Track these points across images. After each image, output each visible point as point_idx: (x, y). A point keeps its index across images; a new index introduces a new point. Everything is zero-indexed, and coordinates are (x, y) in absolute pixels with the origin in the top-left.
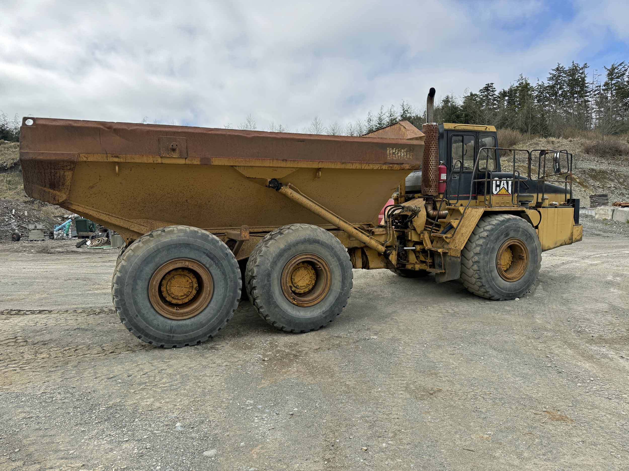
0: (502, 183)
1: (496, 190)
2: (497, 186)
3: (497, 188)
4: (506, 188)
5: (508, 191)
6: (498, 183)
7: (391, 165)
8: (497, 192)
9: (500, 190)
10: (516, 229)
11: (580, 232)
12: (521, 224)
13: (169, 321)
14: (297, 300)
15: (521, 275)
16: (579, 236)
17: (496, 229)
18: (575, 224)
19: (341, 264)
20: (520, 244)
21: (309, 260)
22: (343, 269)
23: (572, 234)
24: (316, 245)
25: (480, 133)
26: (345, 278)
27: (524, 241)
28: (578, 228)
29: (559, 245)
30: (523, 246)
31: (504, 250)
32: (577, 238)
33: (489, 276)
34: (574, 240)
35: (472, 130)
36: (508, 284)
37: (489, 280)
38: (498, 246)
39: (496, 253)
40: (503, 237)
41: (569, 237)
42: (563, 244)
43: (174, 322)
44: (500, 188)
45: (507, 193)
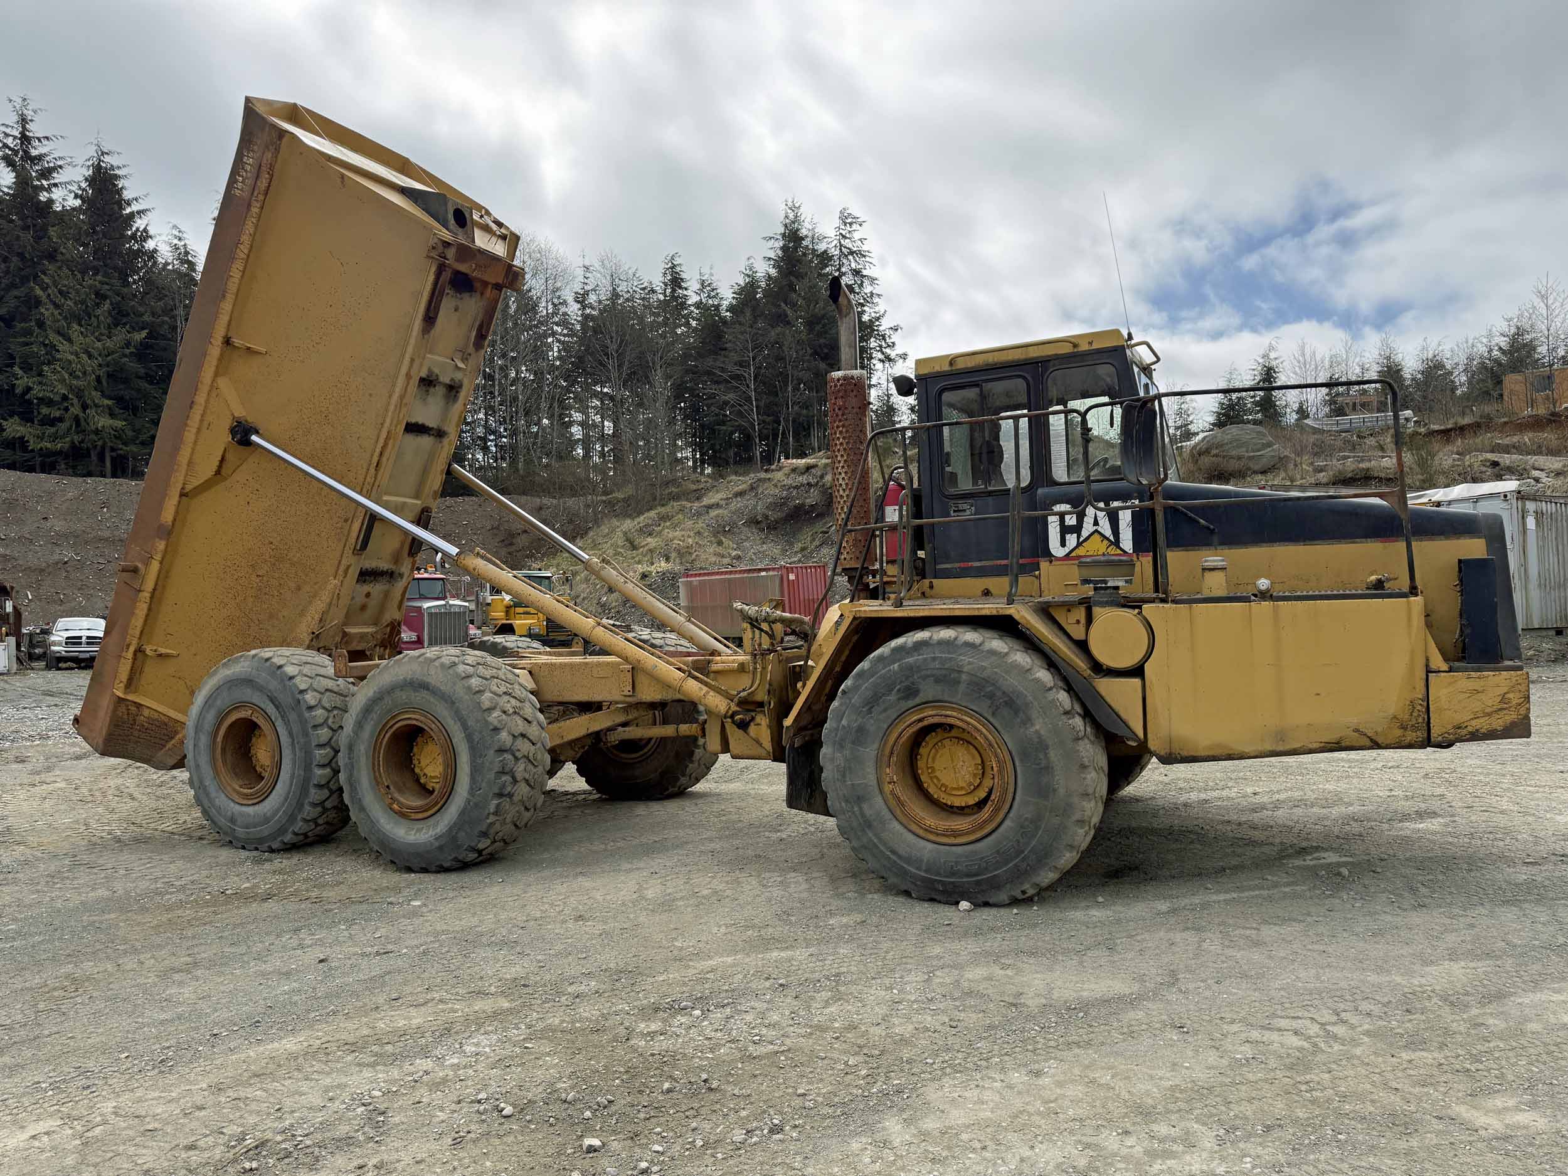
0: (1088, 521)
1: (1063, 544)
2: (1065, 530)
3: (1068, 536)
4: (1108, 532)
5: (1117, 543)
6: (1071, 520)
8: (1067, 550)
9: (1079, 544)
10: (945, 676)
11: (1504, 699)
12: (966, 661)
13: (232, 805)
14: (399, 803)
15: (981, 826)
16: (1489, 715)
17: (872, 672)
18: (1444, 666)
19: (469, 738)
20: (968, 723)
21: (414, 722)
22: (474, 749)
23: (1419, 708)
24: (425, 694)
25: (1051, 363)
26: (475, 770)
27: (986, 715)
28: (1482, 683)
29: (1315, 746)
30: (982, 733)
31: (903, 739)
32: (1474, 723)
33: (854, 813)
34: (1444, 730)
35: (1019, 361)
36: (926, 850)
37: (855, 824)
38: (875, 724)
39: (876, 746)
40: (893, 697)
41: (1395, 717)
42: (1348, 744)
43: (237, 807)
44: (1078, 538)
45: (1113, 550)
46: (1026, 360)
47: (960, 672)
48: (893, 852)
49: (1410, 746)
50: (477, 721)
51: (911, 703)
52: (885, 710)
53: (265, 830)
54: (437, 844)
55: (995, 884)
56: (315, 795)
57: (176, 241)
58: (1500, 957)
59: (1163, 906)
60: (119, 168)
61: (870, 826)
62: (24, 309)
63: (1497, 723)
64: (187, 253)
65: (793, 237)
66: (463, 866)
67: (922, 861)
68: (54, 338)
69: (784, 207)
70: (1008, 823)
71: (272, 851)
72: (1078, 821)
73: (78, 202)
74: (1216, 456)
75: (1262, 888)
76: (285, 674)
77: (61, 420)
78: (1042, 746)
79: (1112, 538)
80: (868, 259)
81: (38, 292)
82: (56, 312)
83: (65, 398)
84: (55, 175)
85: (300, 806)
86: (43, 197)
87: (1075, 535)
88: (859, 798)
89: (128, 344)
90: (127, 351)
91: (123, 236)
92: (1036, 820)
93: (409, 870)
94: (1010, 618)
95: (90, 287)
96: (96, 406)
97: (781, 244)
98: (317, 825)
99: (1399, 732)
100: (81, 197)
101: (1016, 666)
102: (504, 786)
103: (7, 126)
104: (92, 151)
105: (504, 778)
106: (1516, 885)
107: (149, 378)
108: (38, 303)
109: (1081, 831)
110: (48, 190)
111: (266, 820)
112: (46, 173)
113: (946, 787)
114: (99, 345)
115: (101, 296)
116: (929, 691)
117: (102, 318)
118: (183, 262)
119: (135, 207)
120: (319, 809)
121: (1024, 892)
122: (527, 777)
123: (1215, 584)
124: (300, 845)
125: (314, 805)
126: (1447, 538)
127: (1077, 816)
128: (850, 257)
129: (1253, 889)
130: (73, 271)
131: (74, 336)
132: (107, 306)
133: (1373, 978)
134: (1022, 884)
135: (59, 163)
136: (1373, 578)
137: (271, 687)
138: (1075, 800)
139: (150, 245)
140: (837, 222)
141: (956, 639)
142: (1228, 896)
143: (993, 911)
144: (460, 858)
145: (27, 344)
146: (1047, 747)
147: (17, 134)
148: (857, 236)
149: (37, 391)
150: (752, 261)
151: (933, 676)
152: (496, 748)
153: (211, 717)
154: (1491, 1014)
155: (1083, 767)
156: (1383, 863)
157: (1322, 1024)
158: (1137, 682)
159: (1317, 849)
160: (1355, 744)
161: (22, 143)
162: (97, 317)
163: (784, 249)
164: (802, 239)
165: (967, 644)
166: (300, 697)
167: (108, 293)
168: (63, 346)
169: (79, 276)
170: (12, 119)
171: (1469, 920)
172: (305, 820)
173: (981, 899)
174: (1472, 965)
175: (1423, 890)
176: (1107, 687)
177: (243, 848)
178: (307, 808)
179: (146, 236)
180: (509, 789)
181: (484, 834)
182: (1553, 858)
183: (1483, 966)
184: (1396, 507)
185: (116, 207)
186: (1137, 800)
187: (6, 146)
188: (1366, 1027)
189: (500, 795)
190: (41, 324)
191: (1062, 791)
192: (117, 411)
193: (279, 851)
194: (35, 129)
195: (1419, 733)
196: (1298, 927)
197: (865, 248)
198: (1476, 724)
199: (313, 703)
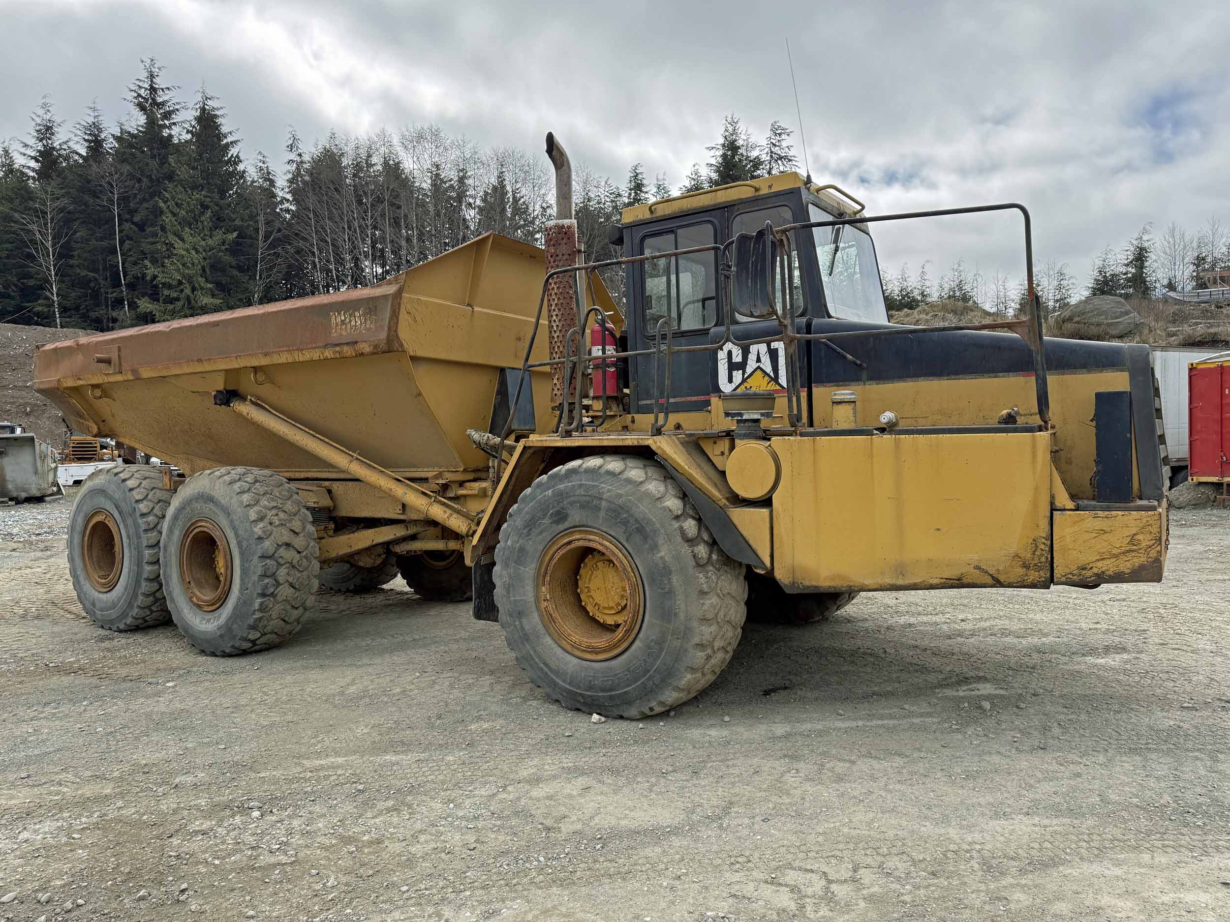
0: (752, 357)
1: (730, 380)
2: (733, 367)
3: (735, 373)
4: (769, 369)
5: (776, 379)
6: (737, 358)
7: (338, 349)
8: (733, 386)
9: (744, 380)
10: (588, 502)
11: (1133, 540)
12: (607, 488)
13: (93, 591)
14: (197, 596)
15: (615, 646)
16: (1116, 556)
17: (532, 497)
18: (1070, 505)
19: (239, 544)
20: (607, 548)
21: (205, 529)
22: (242, 554)
23: (1043, 547)
24: (211, 506)
25: (736, 208)
26: (244, 572)
27: (622, 541)
28: (1109, 522)
29: (935, 581)
30: (618, 558)
31: (555, 560)
32: (1099, 564)
33: (515, 626)
34: (1068, 571)
35: (707, 207)
36: (571, 664)
37: (516, 636)
38: (534, 545)
39: (533, 566)
40: (546, 521)
41: (1017, 556)
42: (970, 581)
43: (97, 593)
44: (743, 374)
45: (773, 386)
46: (715, 205)
47: (601, 499)
48: (545, 664)
49: (1033, 586)
50: (246, 530)
51: (561, 527)
52: (541, 533)
53: (113, 614)
54: (219, 633)
55: (626, 700)
56: (145, 587)
57: (261, 164)
58: (1084, 815)
59: (780, 729)
60: (218, 109)
61: (527, 640)
62: (151, 217)
63: (1125, 565)
64: (269, 173)
65: (732, 147)
66: (243, 653)
67: (567, 673)
68: (172, 238)
69: (724, 121)
70: (638, 643)
71: (120, 631)
72: (697, 645)
73: (189, 136)
74: (1078, 322)
75: (894, 718)
76: (127, 486)
77: (178, 299)
78: (667, 572)
79: (772, 374)
80: (794, 163)
81: (162, 204)
82: (173, 219)
83: (180, 283)
84: (174, 116)
85: (135, 595)
86: (165, 133)
87: (741, 372)
88: (519, 613)
89: (223, 243)
90: (223, 248)
91: (220, 161)
92: (661, 641)
93: (203, 652)
94: (648, 448)
95: (197, 200)
96: (202, 288)
97: (721, 153)
98: (152, 611)
99: (1022, 571)
100: (191, 132)
101: (647, 494)
102: (266, 587)
103: (141, 81)
104: (199, 97)
105: (267, 581)
106: (1158, 731)
107: (240, 269)
108: (162, 212)
109: (701, 655)
110: (169, 128)
111: (114, 605)
112: (167, 115)
113: (599, 606)
114: (203, 243)
115: (205, 207)
116: (575, 516)
117: (206, 223)
118: (266, 180)
119: (230, 139)
120: (151, 598)
121: (651, 709)
122: (291, 580)
123: (843, 417)
124: (141, 627)
125: (147, 595)
126: (1089, 372)
127: (696, 640)
128: (780, 162)
129: (881, 718)
130: (185, 188)
131: (186, 237)
132: (209, 213)
133: (928, 828)
134: (649, 700)
135: (177, 107)
136: (1005, 412)
137: (117, 496)
138: (695, 624)
139: (241, 167)
140: (769, 134)
141: (600, 467)
142: (853, 724)
143: (624, 724)
144: (237, 645)
145: (154, 243)
146: (670, 573)
147: (147, 86)
148: (784, 144)
149: (161, 278)
150: (697, 167)
151: (578, 502)
152: (259, 555)
153: (80, 521)
154: (1025, 886)
155: (703, 593)
156: (1034, 698)
157: (830, 882)
158: (765, 511)
159: (979, 679)
160: (978, 582)
161: (151, 93)
162: (202, 222)
163: (724, 156)
164: (739, 148)
165: (608, 473)
166: (134, 505)
167: (211, 204)
168: (178, 244)
169: (190, 192)
170: (144, 75)
171: (1078, 769)
172: (139, 607)
173: (616, 712)
174: (1046, 822)
175: (1056, 731)
176: (740, 516)
177: (102, 627)
178: (141, 598)
179: (237, 160)
180: (272, 590)
181: (253, 627)
182: (1218, 703)
183: (1056, 824)
184: (1026, 338)
185: (216, 139)
186: (849, 621)
187: (139, 95)
188: (875, 889)
189: (263, 595)
190: (163, 229)
191: (682, 616)
192: (216, 292)
193: (126, 631)
194: (160, 82)
195: (1042, 573)
196: (899, 761)
197: (791, 153)
198: (1102, 566)
199: (145, 511)
